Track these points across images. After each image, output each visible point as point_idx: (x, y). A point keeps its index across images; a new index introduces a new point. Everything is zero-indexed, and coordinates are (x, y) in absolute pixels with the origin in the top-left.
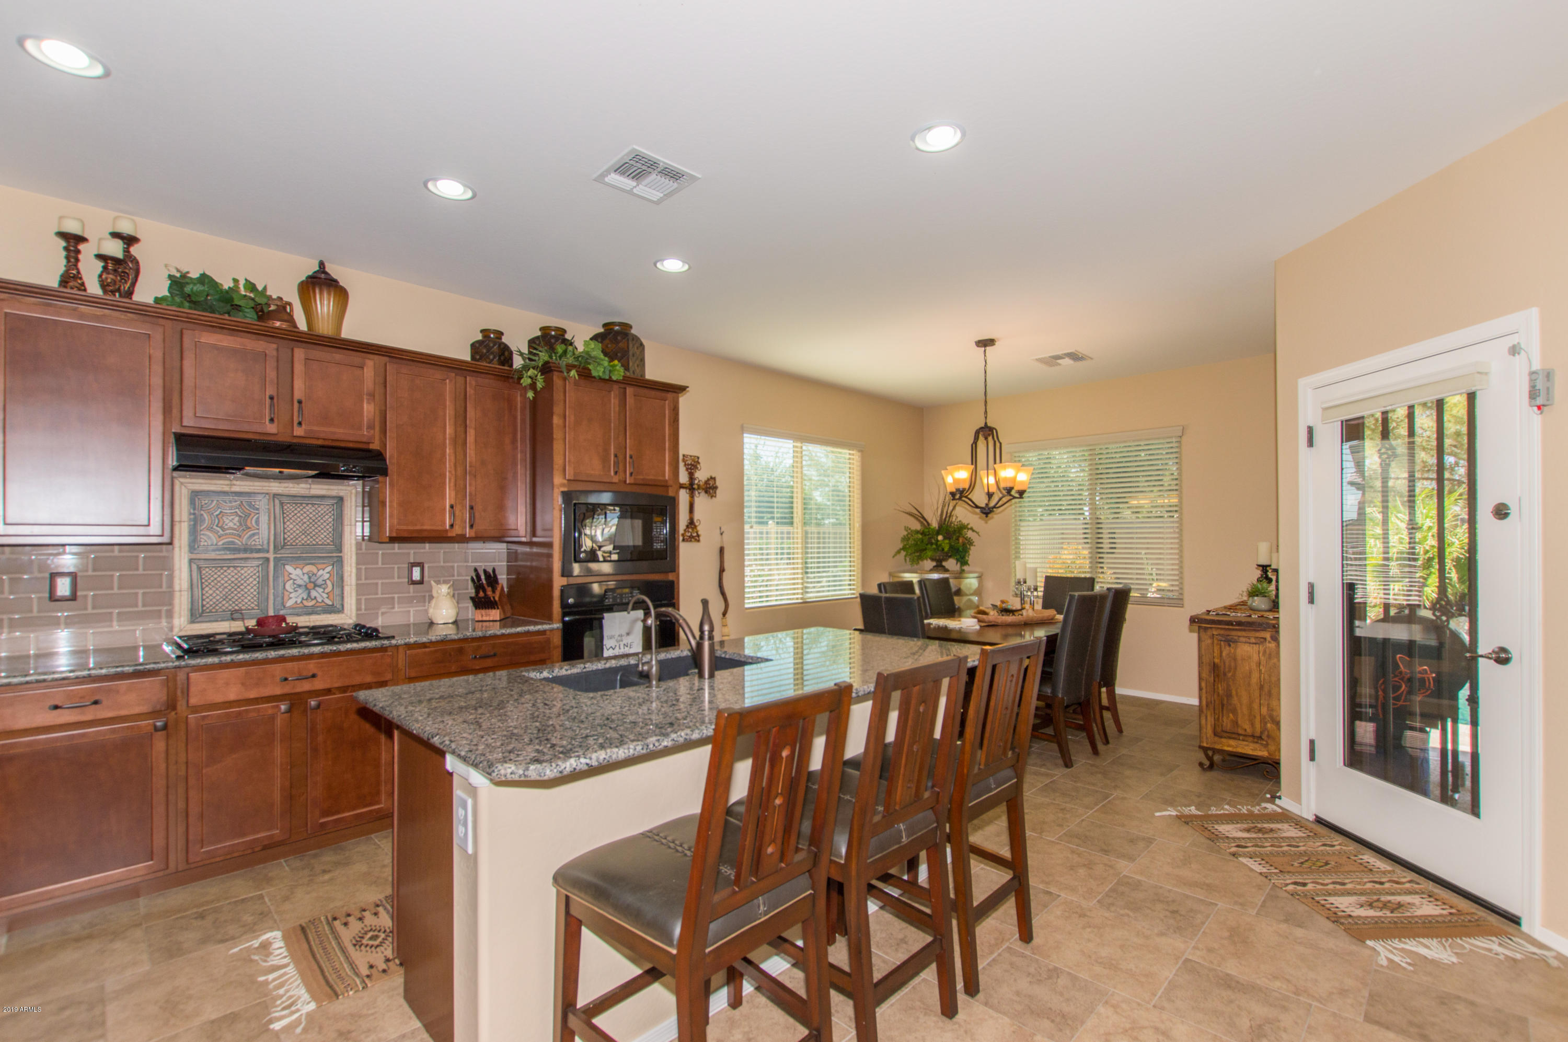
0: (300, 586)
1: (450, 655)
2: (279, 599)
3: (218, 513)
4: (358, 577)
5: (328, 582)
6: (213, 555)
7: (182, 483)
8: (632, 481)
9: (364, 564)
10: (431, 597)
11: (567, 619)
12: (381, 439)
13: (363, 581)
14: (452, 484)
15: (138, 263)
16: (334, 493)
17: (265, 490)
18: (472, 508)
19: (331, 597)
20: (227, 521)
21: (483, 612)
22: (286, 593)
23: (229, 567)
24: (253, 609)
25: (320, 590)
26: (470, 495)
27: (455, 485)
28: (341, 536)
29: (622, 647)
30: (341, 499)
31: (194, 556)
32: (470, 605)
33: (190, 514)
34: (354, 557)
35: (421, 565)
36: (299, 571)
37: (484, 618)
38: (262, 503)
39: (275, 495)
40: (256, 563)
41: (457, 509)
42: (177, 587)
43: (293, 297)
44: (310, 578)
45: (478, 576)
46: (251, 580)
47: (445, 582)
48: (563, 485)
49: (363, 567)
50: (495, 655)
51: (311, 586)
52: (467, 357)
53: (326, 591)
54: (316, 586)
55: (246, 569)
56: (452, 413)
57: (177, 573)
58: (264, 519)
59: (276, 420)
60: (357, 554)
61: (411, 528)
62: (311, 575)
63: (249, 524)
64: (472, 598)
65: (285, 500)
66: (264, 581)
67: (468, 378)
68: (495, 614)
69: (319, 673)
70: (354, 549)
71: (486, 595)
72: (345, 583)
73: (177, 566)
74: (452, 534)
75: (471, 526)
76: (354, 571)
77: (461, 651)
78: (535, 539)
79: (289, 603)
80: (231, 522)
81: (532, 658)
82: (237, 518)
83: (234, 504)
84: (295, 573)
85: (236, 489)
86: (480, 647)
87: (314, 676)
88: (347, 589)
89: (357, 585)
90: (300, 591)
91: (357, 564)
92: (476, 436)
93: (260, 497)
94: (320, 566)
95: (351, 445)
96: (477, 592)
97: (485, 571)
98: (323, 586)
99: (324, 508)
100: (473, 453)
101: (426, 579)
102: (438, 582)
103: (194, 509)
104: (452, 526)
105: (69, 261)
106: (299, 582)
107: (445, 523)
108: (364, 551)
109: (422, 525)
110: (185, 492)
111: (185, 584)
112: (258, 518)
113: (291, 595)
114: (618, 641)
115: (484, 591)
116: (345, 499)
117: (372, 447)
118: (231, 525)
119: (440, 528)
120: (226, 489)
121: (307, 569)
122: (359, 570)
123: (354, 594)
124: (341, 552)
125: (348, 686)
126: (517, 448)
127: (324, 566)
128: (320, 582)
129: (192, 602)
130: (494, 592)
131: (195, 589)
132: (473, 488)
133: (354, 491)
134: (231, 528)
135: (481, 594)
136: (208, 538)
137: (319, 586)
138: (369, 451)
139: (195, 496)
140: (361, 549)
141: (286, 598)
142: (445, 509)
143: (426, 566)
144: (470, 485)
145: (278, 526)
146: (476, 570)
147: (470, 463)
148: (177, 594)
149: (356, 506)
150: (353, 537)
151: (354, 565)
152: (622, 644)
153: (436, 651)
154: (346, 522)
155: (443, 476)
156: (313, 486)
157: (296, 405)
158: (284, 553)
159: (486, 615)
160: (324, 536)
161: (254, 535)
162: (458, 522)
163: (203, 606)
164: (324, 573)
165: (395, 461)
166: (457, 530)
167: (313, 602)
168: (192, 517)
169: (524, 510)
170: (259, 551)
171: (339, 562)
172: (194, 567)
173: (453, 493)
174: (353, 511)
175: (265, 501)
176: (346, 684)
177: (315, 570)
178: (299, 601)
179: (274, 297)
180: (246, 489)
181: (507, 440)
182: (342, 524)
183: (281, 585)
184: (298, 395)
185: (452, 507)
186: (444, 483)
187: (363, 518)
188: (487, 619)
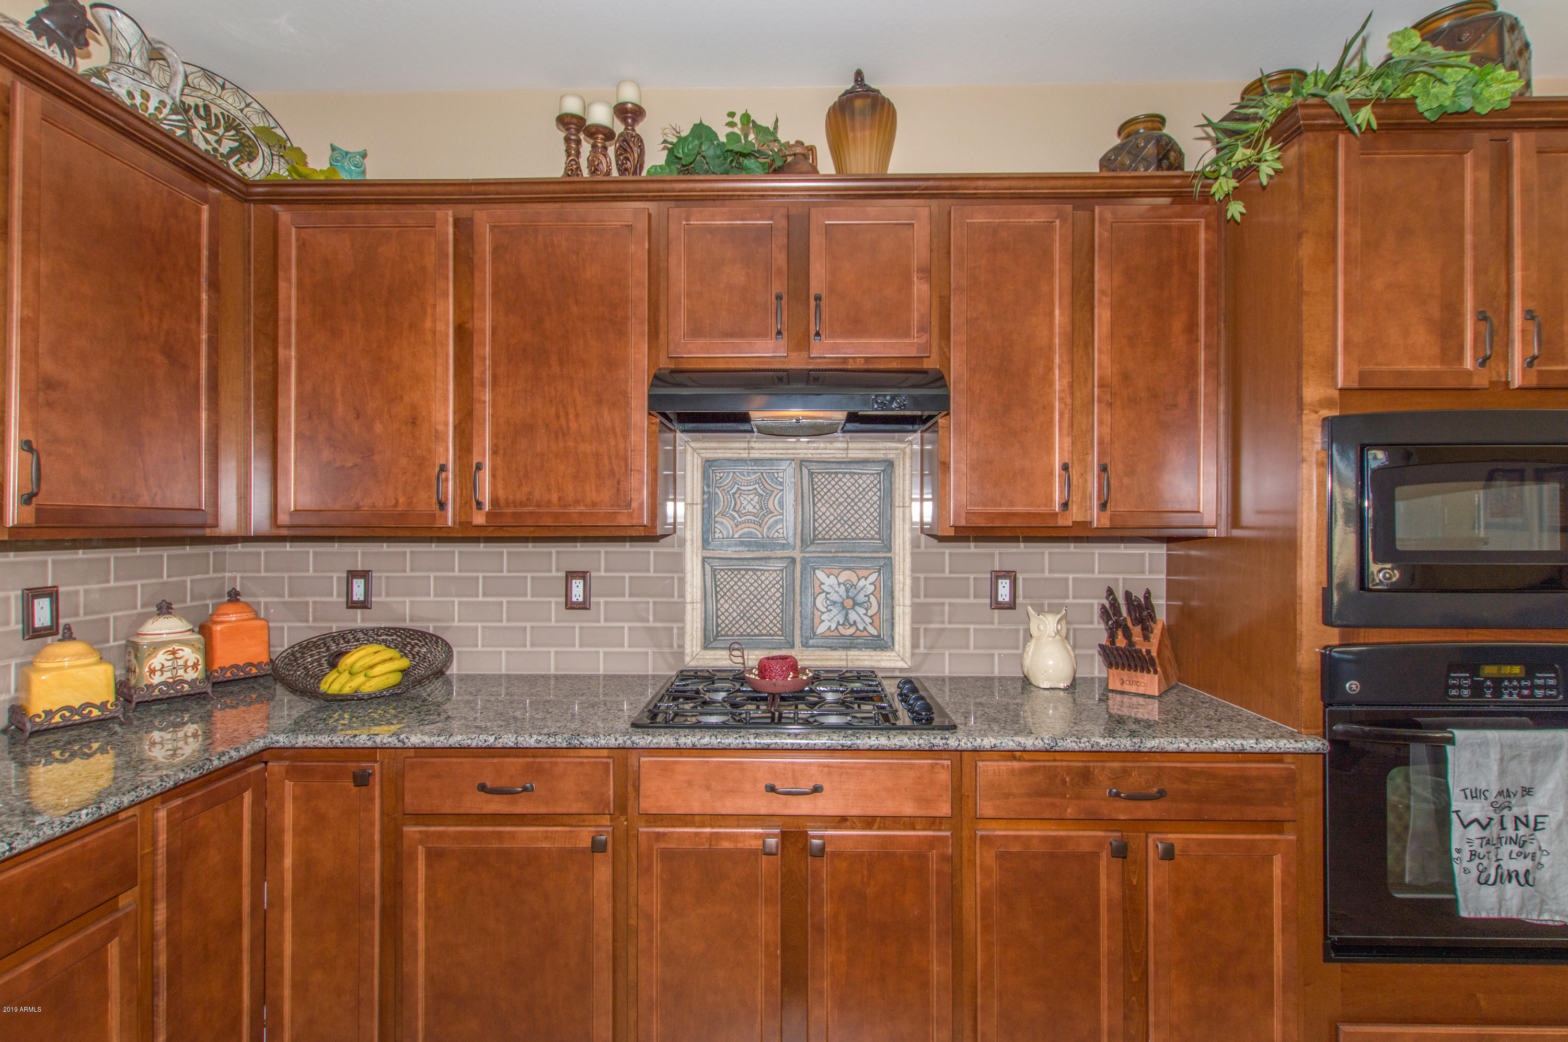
0: (834, 603)
1: (1064, 782)
2: (808, 622)
3: (734, 490)
4: (915, 594)
5: (872, 599)
6: (729, 553)
7: (694, 449)
8: (1533, 381)
9: (922, 571)
10: (1029, 636)
11: (1339, 727)
12: (941, 348)
13: (922, 600)
14: (1066, 424)
15: (642, 141)
16: (880, 455)
17: (791, 454)
18: (1104, 469)
19: (877, 623)
20: (745, 502)
21: (1125, 674)
22: (817, 613)
23: (747, 570)
24: (775, 634)
25: (862, 611)
26: (1101, 443)
27: (1072, 425)
28: (890, 526)
29: (1509, 824)
30: (890, 464)
31: (708, 554)
32: (1098, 660)
33: (704, 493)
34: (908, 560)
35: (1011, 576)
36: (832, 580)
37: (1127, 688)
38: (788, 473)
39: (802, 462)
40: (781, 565)
41: (1075, 472)
42: (688, 599)
43: (819, 139)
44: (847, 591)
45: (1114, 604)
46: (773, 590)
47: (1053, 609)
48: (1327, 403)
49: (922, 576)
50: (1161, 794)
51: (849, 603)
52: (1095, 169)
53: (870, 613)
54: (855, 604)
55: (767, 574)
56: (1067, 282)
57: (688, 577)
58: (789, 498)
59: (785, 334)
60: (913, 554)
61: (991, 509)
62: (849, 586)
63: (771, 506)
64: (1101, 646)
65: (813, 467)
66: (788, 593)
67: (1097, 209)
68: (1150, 683)
69: (826, 786)
70: (908, 546)
71: (1131, 643)
72: (896, 602)
73: (688, 567)
74: (1065, 521)
75: (1103, 506)
76: (908, 582)
77: (1085, 776)
78: (1236, 533)
79: (821, 629)
80: (749, 503)
81: (1251, 813)
82: (756, 498)
83: (753, 477)
84: (827, 580)
85: (755, 454)
86: (1126, 772)
87: (817, 789)
88: (898, 610)
89: (913, 605)
90: (835, 611)
91: (914, 570)
92: (1113, 324)
93: (784, 465)
94: (862, 573)
95: (894, 365)
96: (1112, 637)
97: (1128, 595)
98: (866, 605)
99: (868, 479)
100: (1106, 359)
101: (1020, 600)
102: (1040, 610)
103: (708, 486)
104: (1065, 505)
105: (569, 155)
106: (834, 597)
107: (1051, 499)
108: (923, 549)
109: (1012, 504)
110: (698, 462)
111: (698, 595)
112: (782, 497)
113: (824, 617)
114: (1498, 808)
115: (1128, 635)
116: (896, 463)
117: (927, 365)
118: (750, 508)
119: (1043, 510)
120: (744, 455)
121: (845, 575)
122: (915, 580)
123: (908, 620)
124: (890, 550)
125: (874, 818)
126: (1197, 340)
127: (866, 573)
128: (861, 598)
129: (706, 618)
130: (1146, 638)
131: (709, 601)
132: (1107, 430)
133: (908, 450)
134: (749, 513)
135: (1121, 642)
136: (724, 527)
137: (860, 605)
138: (924, 372)
139: (709, 465)
140: (919, 547)
141: (816, 621)
142: (1052, 473)
143: (1020, 578)
144: (1101, 423)
145: (807, 510)
146: (1110, 592)
147: (1100, 378)
148: (689, 607)
149: (912, 475)
150: (907, 526)
151: (908, 572)
152: (1508, 816)
153: (1034, 770)
154: (898, 501)
155: (1048, 408)
156: (851, 445)
157: (813, 303)
158: (814, 551)
159: (1131, 683)
160: (867, 525)
161: (776, 522)
162: (1076, 498)
163: (718, 625)
164: (867, 584)
165: (963, 386)
166: (1076, 514)
167: (851, 631)
168: (706, 497)
169: (1213, 470)
170: (783, 546)
171: (887, 567)
172: (708, 568)
173: (1067, 441)
174: (908, 482)
175: (790, 471)
176: (871, 812)
177: (854, 580)
178: (833, 626)
179: (792, 142)
180: (767, 454)
181: (1178, 324)
182: (892, 505)
183: (810, 600)
184: (816, 286)
185: (1065, 467)
186: (1051, 422)
187: (922, 494)
188: (1133, 689)
